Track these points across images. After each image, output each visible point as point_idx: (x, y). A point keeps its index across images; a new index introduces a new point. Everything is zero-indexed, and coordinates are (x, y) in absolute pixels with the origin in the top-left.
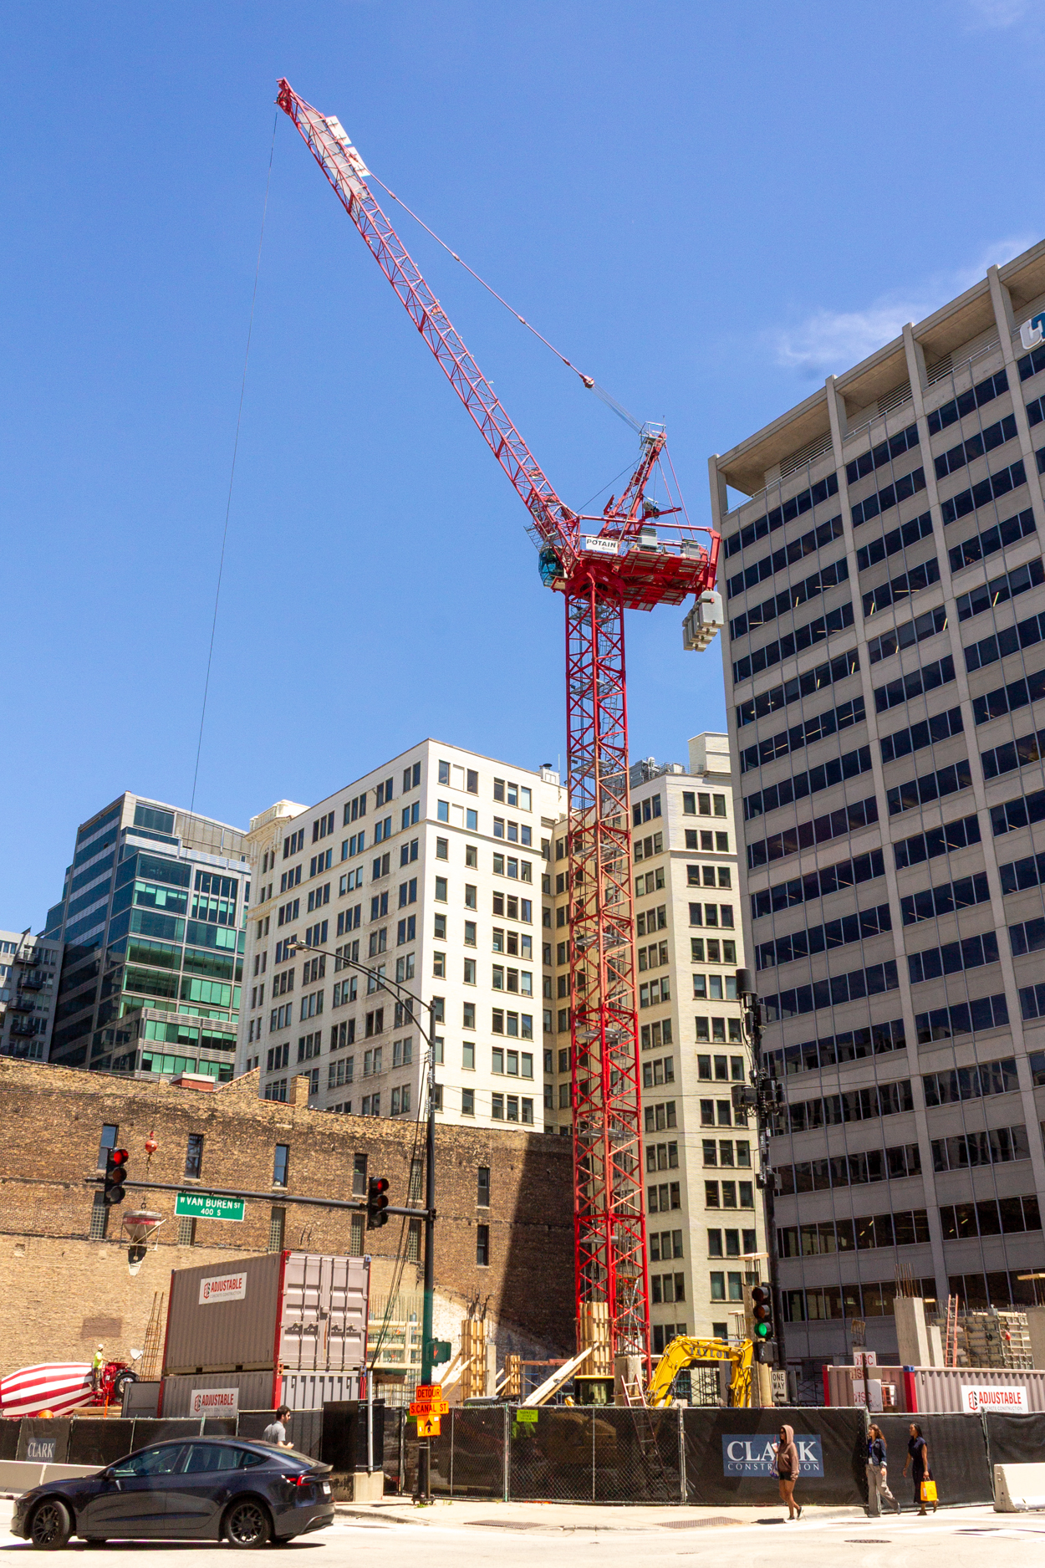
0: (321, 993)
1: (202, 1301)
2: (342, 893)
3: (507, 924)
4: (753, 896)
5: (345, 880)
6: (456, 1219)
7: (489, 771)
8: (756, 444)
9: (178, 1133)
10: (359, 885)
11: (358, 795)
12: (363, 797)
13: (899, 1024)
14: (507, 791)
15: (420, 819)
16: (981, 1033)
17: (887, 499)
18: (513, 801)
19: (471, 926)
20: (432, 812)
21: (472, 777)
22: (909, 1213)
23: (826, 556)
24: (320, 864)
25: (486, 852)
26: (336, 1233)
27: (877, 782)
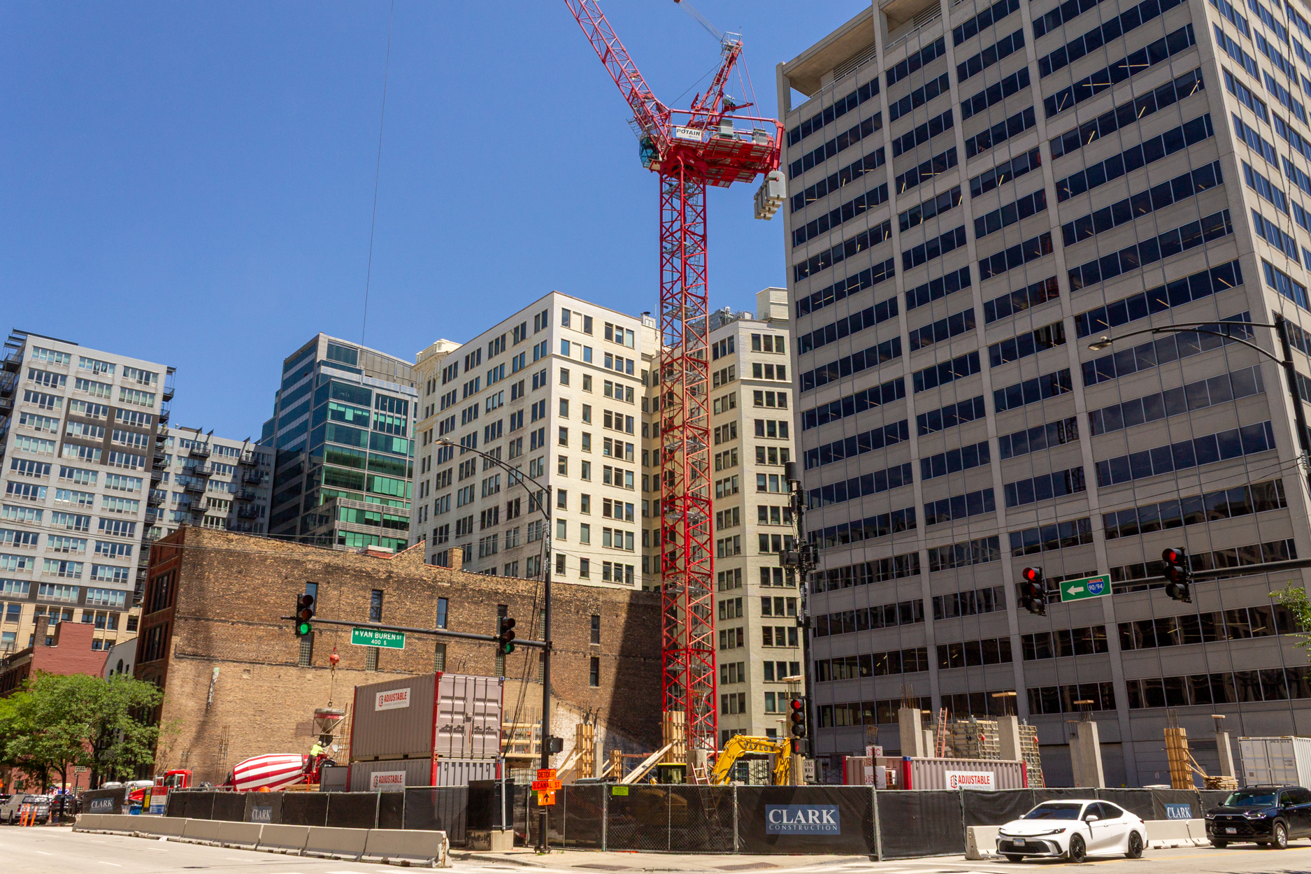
0: (472, 487)
1: (378, 708)
2: (488, 411)
3: (615, 435)
4: (803, 414)
5: (490, 401)
6: (574, 653)
7: (601, 316)
8: (815, 54)
9: (364, 589)
10: (501, 405)
11: (499, 335)
12: (504, 337)
13: (912, 511)
14: (615, 332)
15: (548, 353)
16: (973, 518)
17: (918, 99)
18: (620, 340)
19: (587, 436)
20: (557, 349)
21: (588, 321)
22: (914, 650)
23: (867, 146)
24: (471, 388)
25: (599, 379)
26: (485, 662)
27: (902, 325)
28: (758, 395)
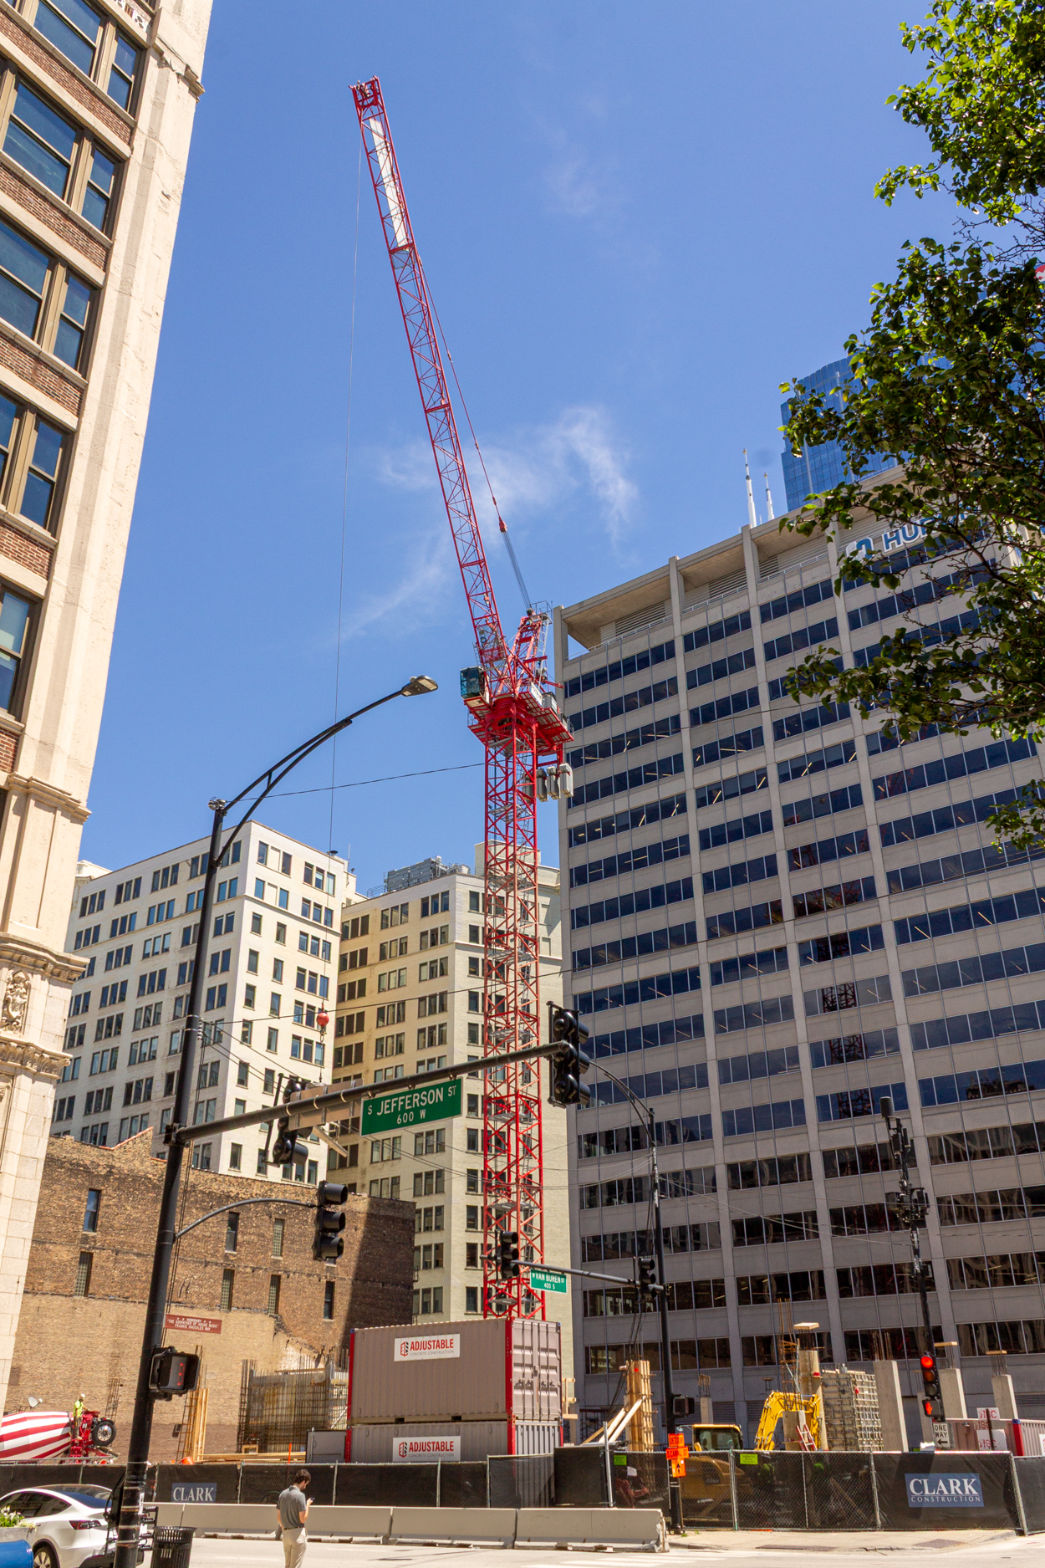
0: (115, 1050)
2: (146, 956)
3: (309, 999)
4: (575, 997)
5: (150, 945)
6: (309, 1275)
7: (302, 855)
8: (600, 602)
9: (79, 1187)
10: (166, 950)
11: (170, 864)
12: (176, 868)
13: (707, 1119)
14: (315, 875)
15: (238, 894)
16: (780, 1131)
17: (720, 670)
18: (319, 884)
19: (276, 997)
20: (250, 890)
21: (287, 859)
22: (708, 1282)
23: (661, 710)
24: (122, 926)
25: (294, 929)
26: (210, 1287)
27: (698, 909)
28: (473, 962)
